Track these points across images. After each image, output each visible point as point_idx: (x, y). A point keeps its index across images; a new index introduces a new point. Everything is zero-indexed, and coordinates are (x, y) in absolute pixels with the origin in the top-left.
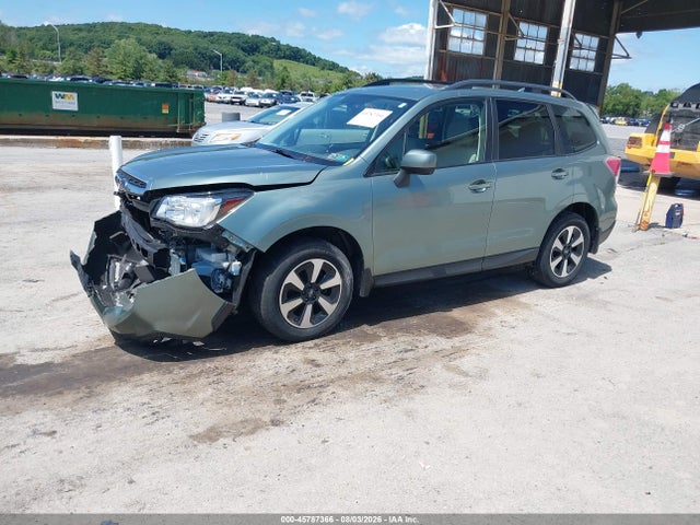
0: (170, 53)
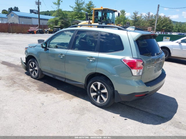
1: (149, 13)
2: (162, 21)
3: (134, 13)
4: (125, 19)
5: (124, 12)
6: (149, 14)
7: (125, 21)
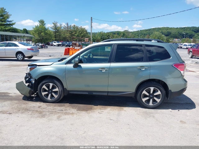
0: (170, 35)
1: (67, 23)
2: (79, 31)
3: (54, 24)
4: (45, 29)
5: (44, 22)
6: (68, 25)
7: (46, 31)
